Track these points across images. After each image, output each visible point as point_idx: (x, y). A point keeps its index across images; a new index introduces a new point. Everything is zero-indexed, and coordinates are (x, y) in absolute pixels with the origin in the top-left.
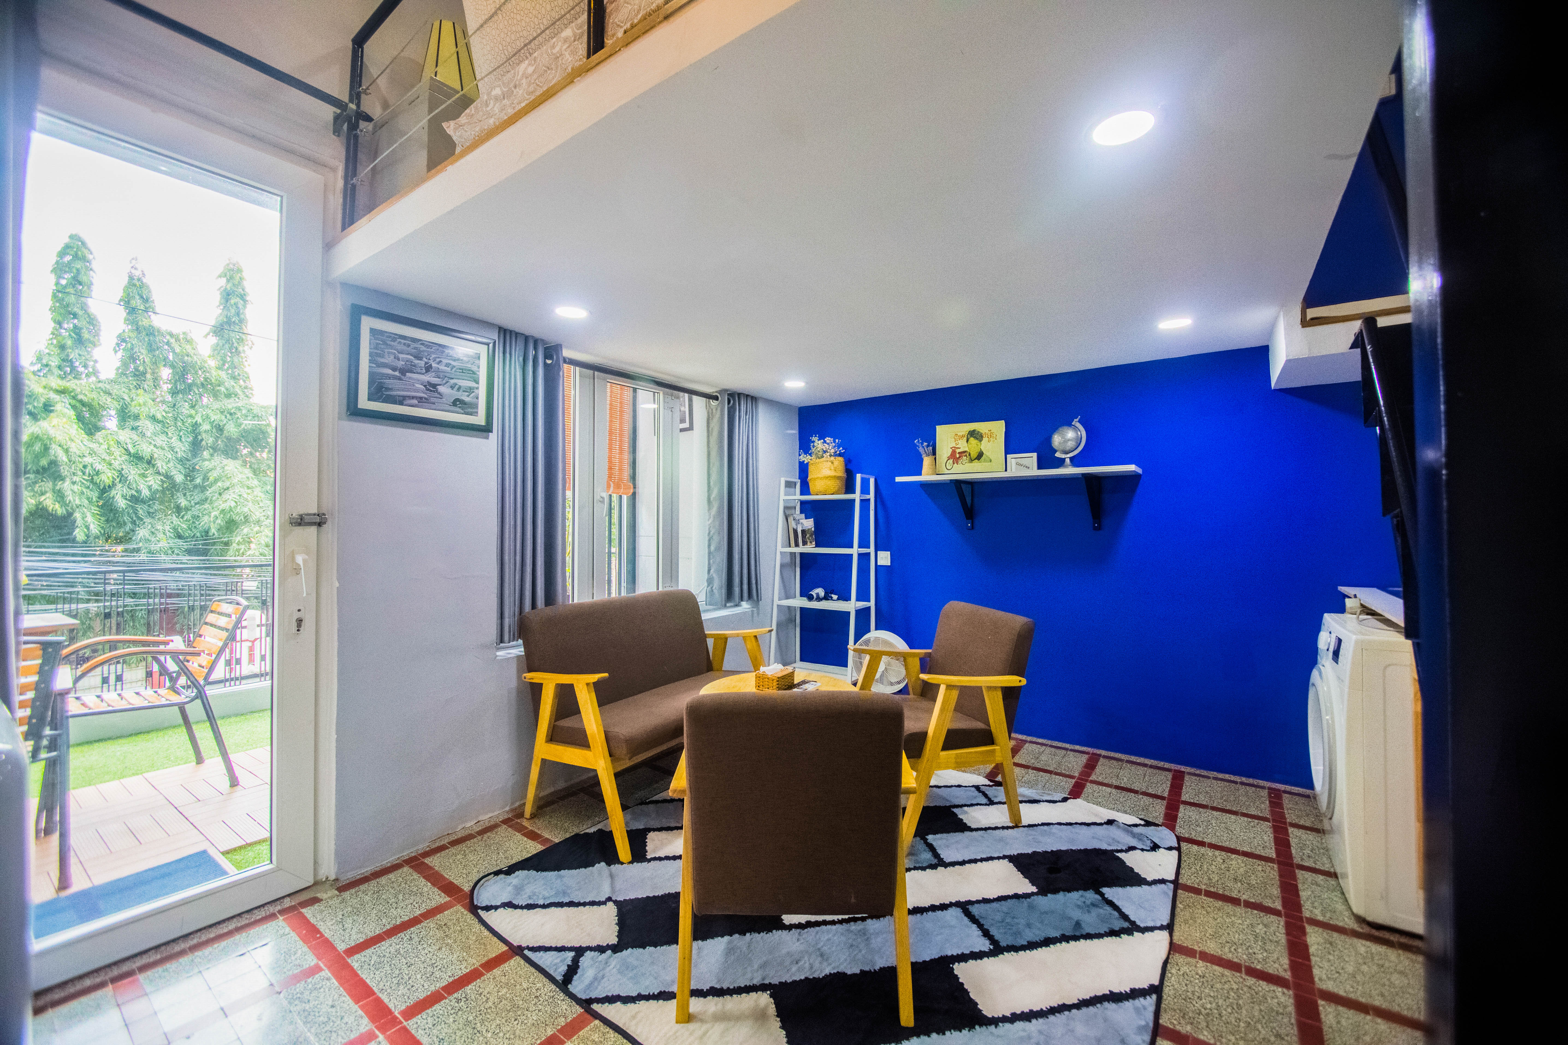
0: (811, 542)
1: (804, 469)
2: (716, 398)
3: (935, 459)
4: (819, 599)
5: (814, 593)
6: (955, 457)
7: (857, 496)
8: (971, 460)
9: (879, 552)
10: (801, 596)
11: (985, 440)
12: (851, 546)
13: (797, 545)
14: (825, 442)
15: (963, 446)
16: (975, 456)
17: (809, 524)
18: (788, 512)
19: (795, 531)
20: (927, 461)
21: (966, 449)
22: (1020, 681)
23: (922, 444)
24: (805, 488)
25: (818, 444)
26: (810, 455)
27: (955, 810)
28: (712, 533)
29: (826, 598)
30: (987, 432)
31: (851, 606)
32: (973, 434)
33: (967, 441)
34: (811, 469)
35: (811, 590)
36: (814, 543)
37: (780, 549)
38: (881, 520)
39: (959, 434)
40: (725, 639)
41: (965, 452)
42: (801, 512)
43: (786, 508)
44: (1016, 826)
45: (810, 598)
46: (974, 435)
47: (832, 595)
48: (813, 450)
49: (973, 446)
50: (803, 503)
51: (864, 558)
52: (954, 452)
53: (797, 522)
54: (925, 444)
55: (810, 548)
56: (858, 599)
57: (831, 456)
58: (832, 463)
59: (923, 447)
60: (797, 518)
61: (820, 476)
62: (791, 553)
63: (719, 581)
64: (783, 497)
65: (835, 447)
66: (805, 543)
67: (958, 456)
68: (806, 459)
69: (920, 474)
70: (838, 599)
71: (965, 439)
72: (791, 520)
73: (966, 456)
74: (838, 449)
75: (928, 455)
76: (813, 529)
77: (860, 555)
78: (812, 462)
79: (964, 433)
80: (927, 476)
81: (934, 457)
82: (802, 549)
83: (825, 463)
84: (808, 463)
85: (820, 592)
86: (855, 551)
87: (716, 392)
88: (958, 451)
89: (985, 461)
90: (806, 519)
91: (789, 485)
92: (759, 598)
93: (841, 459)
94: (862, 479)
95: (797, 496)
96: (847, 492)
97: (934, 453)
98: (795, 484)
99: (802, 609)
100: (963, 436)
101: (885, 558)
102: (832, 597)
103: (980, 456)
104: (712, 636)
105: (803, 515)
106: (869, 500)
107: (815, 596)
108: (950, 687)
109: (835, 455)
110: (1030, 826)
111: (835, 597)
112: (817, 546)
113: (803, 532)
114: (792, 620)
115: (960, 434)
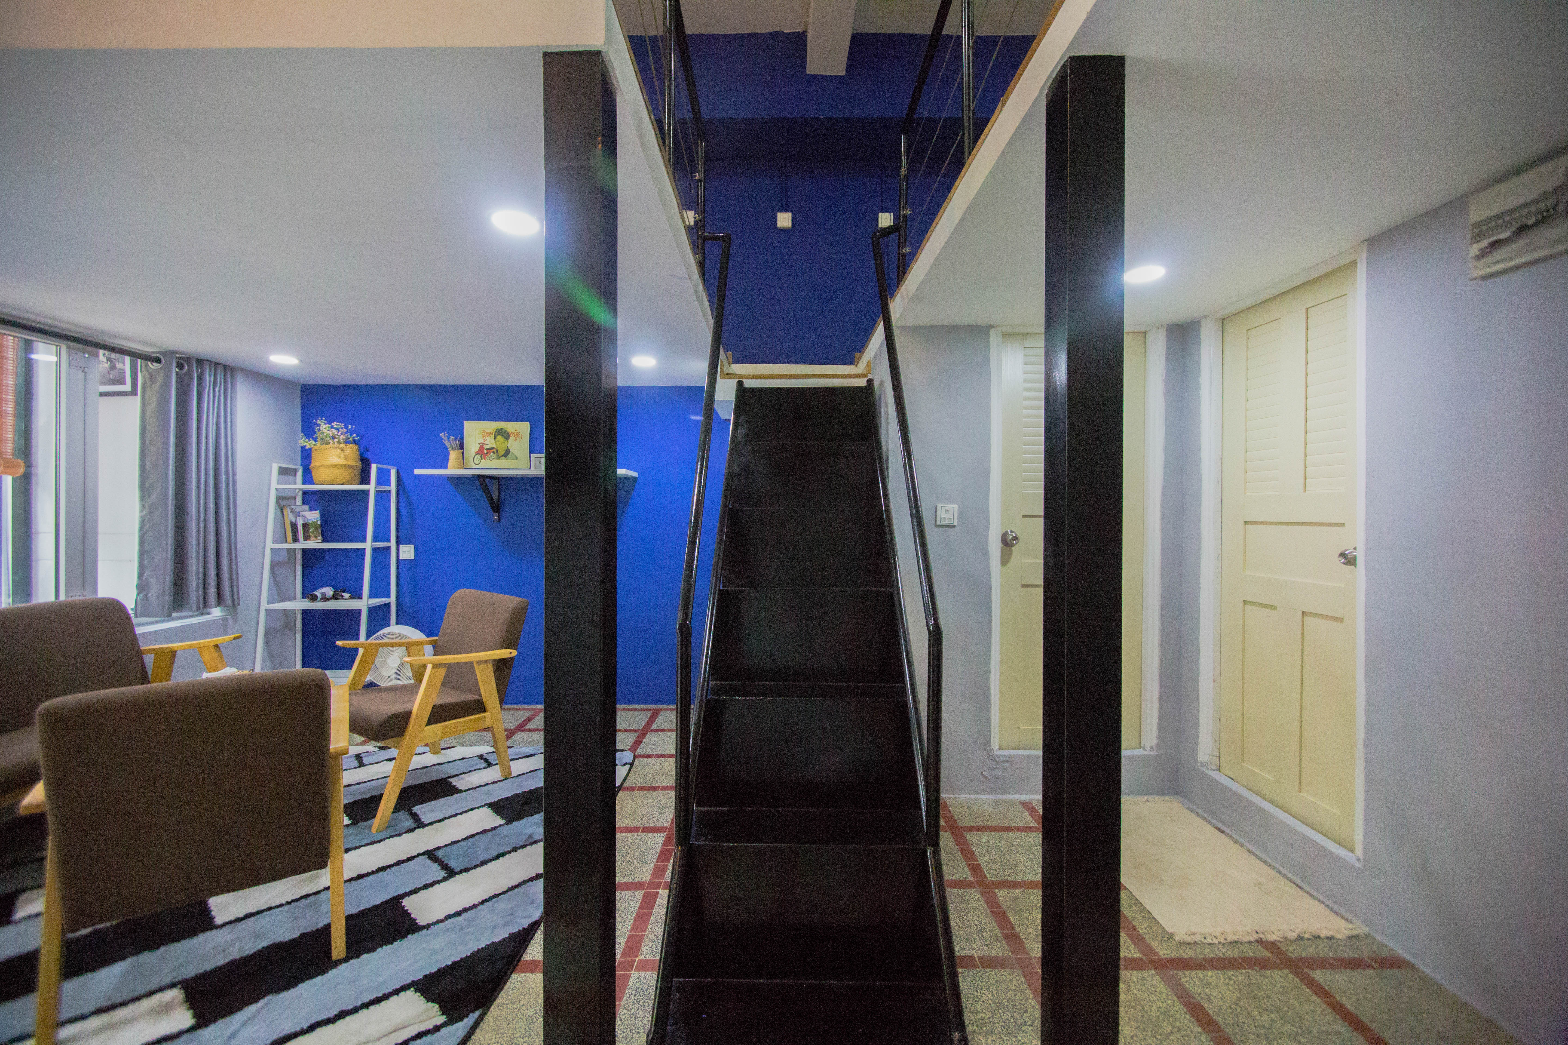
0: (316, 537)
1: (306, 455)
2: (158, 361)
3: (463, 453)
4: (325, 599)
5: (318, 593)
6: (482, 452)
7: (372, 487)
8: (499, 458)
9: (401, 546)
10: (303, 597)
11: (512, 439)
12: (363, 540)
13: (296, 540)
14: (332, 427)
15: (490, 442)
16: (502, 453)
17: (314, 516)
18: (283, 503)
19: (294, 526)
20: (453, 455)
21: (494, 446)
22: (511, 653)
23: (448, 437)
24: (308, 478)
25: (324, 428)
26: (315, 440)
27: (450, 780)
28: (146, 528)
29: (335, 597)
30: (514, 431)
31: (363, 604)
32: (499, 432)
33: (495, 438)
34: (315, 454)
35: (316, 589)
36: (320, 538)
37: (269, 545)
38: (404, 513)
39: (487, 431)
40: (173, 653)
41: (493, 448)
42: (304, 503)
43: (279, 499)
44: (506, 779)
45: (314, 598)
46: (502, 433)
47: (344, 594)
48: (317, 434)
49: (500, 444)
50: (305, 493)
51: (381, 554)
52: (482, 448)
53: (298, 514)
54: (452, 438)
55: (315, 543)
56: (372, 595)
57: (339, 442)
58: (342, 450)
59: (449, 440)
60: (297, 510)
61: (326, 463)
62: (289, 550)
63: (162, 585)
64: (274, 485)
65: (346, 433)
66: (307, 538)
67: (485, 451)
68: (310, 443)
69: (447, 468)
70: (351, 597)
71: (493, 436)
72: (287, 512)
73: (493, 452)
74: (351, 435)
75: (454, 449)
76: (319, 522)
77: (375, 550)
78: (315, 447)
79: (492, 431)
80: (453, 469)
81: (462, 451)
82: (303, 545)
83: (333, 450)
84: (310, 449)
85: (329, 591)
86: (368, 546)
87: (158, 353)
88: (486, 447)
89: (511, 458)
90: (311, 510)
91: (283, 471)
92: (235, 604)
93: (355, 447)
94: (379, 470)
95: (298, 485)
96: (361, 483)
97: (462, 447)
98: (295, 472)
99: (304, 612)
100: (491, 433)
101: (408, 552)
102: (343, 596)
103: (507, 453)
104: (150, 651)
105: (307, 507)
106: (389, 492)
107: (319, 596)
108: (436, 666)
109: (347, 442)
110: (519, 775)
111: (346, 595)
112: (325, 540)
113: (305, 525)
114: (289, 626)
115: (489, 431)
